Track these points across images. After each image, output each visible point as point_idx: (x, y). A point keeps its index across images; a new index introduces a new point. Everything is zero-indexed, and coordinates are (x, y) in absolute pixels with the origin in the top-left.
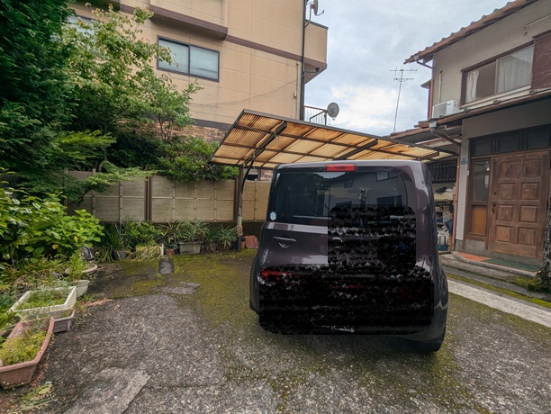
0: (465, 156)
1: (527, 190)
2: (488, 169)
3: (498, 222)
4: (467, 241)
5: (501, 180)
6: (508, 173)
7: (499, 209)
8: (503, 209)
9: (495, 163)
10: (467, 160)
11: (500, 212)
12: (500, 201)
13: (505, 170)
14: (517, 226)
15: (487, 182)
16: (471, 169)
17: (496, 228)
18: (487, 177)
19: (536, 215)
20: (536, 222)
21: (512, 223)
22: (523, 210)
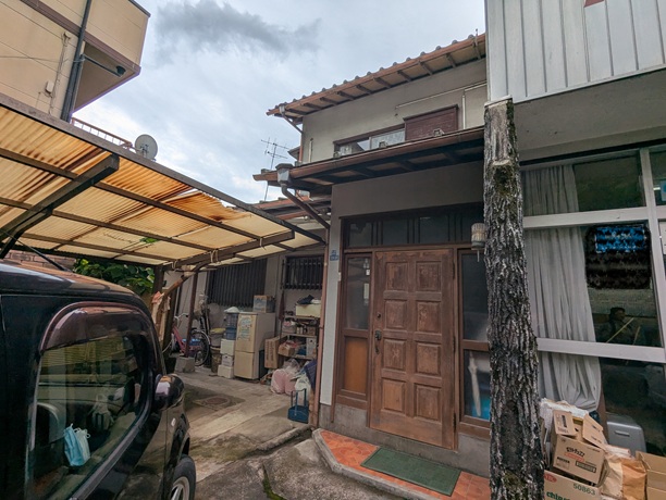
0: (335, 246)
1: (424, 315)
2: (368, 273)
3: (384, 372)
4: (338, 407)
5: (387, 292)
6: (397, 283)
7: (386, 347)
8: (391, 346)
9: (378, 262)
10: (338, 254)
11: (387, 353)
12: (387, 332)
13: (391, 276)
14: (413, 380)
15: (366, 296)
16: (343, 269)
17: (381, 384)
18: (367, 286)
19: (439, 361)
20: (439, 374)
21: (405, 375)
22: (420, 351)
